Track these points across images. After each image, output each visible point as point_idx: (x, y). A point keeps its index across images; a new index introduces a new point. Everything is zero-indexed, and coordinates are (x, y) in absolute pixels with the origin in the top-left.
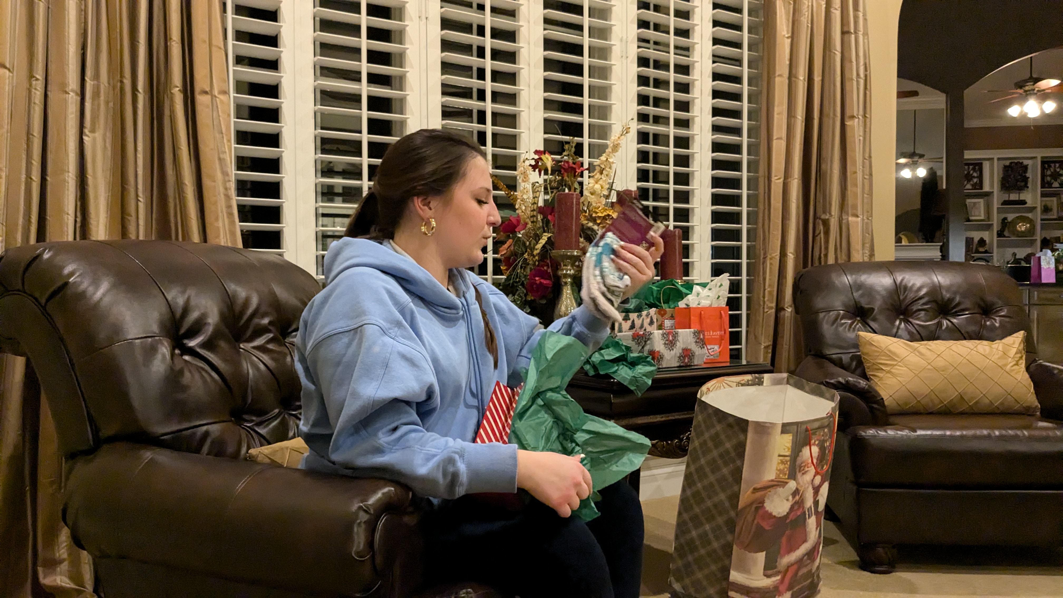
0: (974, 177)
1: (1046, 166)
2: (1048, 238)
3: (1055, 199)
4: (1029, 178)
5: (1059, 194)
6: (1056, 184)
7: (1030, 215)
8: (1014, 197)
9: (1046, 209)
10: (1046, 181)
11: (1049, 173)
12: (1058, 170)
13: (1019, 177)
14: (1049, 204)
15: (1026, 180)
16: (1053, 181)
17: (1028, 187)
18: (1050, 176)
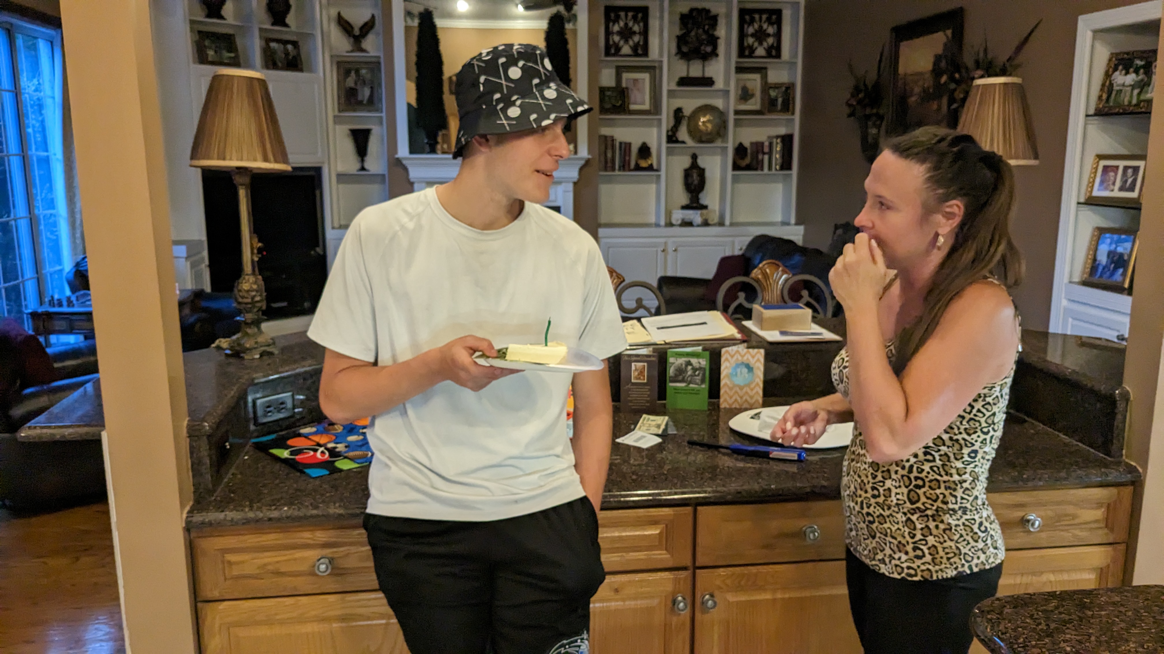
0: (634, 33)
1: (747, 18)
2: (747, 144)
3: (757, 77)
4: (718, 38)
5: (766, 68)
6: (760, 51)
7: (719, 103)
8: (696, 70)
9: (745, 95)
10: (746, 44)
11: (751, 30)
12: (765, 26)
13: (704, 37)
14: (750, 85)
15: (713, 41)
16: (756, 44)
17: (717, 55)
18: (752, 35)
